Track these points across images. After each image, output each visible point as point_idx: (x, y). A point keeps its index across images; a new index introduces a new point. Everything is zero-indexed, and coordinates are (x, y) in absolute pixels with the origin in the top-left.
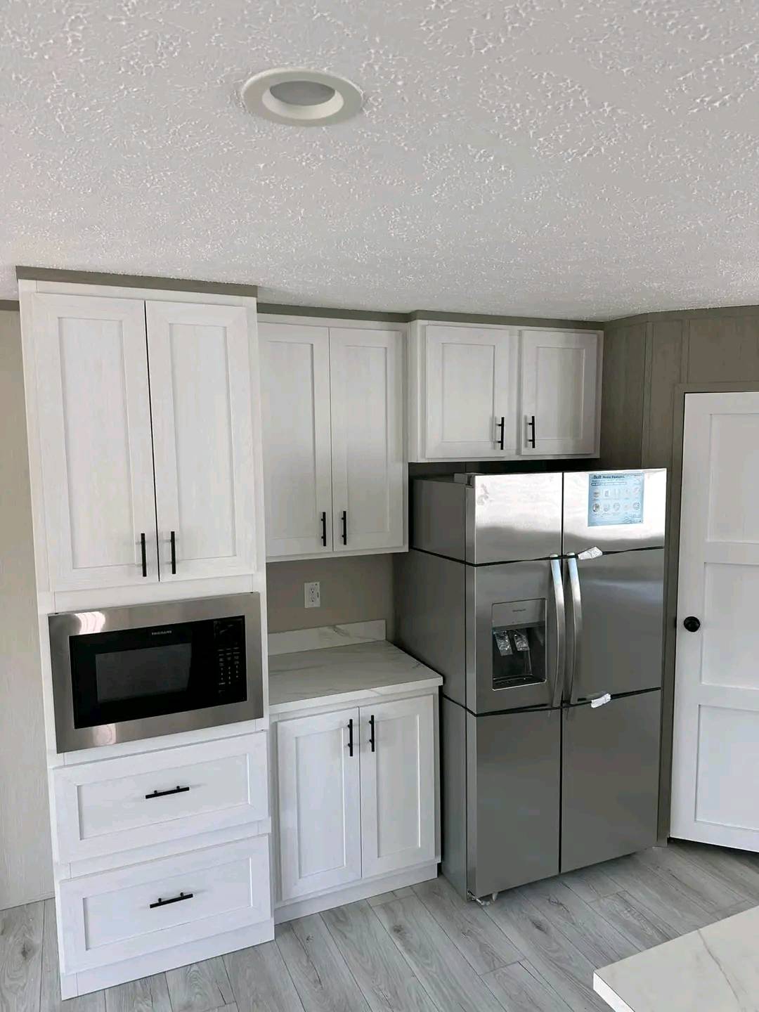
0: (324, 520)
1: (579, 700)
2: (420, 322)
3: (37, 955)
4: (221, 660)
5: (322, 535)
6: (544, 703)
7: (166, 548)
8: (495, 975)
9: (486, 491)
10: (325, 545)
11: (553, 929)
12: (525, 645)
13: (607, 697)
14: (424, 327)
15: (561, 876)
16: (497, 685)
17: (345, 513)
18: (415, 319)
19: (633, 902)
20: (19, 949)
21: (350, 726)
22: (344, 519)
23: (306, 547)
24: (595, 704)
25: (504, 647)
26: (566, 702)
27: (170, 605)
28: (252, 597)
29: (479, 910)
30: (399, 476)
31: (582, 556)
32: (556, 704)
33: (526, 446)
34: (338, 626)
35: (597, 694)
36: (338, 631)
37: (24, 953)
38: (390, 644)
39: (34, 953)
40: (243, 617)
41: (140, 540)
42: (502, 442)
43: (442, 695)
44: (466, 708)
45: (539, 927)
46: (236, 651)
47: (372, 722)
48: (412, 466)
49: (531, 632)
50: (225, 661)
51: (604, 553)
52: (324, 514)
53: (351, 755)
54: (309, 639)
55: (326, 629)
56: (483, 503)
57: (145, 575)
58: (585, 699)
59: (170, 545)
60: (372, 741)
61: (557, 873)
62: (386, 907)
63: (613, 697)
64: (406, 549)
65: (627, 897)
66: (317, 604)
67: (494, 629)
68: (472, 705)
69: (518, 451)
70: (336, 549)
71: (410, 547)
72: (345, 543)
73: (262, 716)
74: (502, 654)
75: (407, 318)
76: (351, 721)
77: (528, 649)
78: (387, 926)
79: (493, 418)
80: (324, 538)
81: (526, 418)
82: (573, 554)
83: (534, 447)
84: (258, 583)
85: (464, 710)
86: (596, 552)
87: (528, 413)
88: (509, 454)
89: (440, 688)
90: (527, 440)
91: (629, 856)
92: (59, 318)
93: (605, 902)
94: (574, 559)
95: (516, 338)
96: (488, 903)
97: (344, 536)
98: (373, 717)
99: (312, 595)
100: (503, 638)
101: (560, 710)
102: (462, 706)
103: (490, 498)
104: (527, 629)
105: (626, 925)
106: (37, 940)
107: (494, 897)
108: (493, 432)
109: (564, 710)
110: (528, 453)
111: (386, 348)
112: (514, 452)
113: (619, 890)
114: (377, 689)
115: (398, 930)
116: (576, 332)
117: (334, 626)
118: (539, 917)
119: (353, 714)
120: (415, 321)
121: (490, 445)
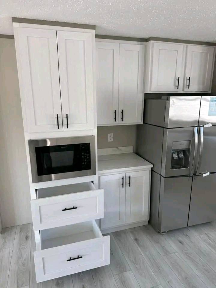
0: (115, 113)
1: (199, 174)
2: (152, 42)
3: (30, 239)
4: (83, 156)
5: (115, 118)
6: (187, 174)
7: (65, 120)
8: (167, 256)
9: (174, 102)
10: (116, 121)
11: (185, 244)
12: (182, 156)
13: (208, 173)
14: (153, 43)
15: (188, 227)
16: (172, 168)
17: (122, 110)
18: (150, 40)
19: (211, 236)
20: (25, 237)
21: (123, 179)
22: (122, 112)
23: (109, 121)
24: (204, 175)
25: (175, 156)
26: (195, 175)
27: (67, 138)
28: (93, 137)
29: (162, 236)
30: (141, 98)
31: (205, 126)
32: (192, 175)
33: (186, 88)
34: (119, 148)
35: (205, 172)
36: (118, 149)
37: (26, 238)
38: (134, 154)
39: (29, 238)
40: (90, 143)
41: (57, 117)
42: (178, 86)
43: (152, 170)
44: (161, 175)
45: (180, 242)
46: (88, 154)
47: (130, 178)
48: (146, 94)
49: (184, 152)
50: (84, 157)
51: (213, 125)
52: (116, 111)
53: (123, 187)
54: (110, 151)
55: (114, 148)
56: (172, 106)
57: (58, 128)
58: (200, 174)
59: (66, 119)
60: (130, 183)
61: (186, 226)
62: (132, 232)
63: (210, 173)
64: (142, 123)
65: (209, 235)
66: (112, 140)
67: (173, 150)
68: (163, 174)
69: (183, 90)
70: (119, 123)
71: (144, 123)
72: (122, 120)
73: (95, 174)
74: (174, 158)
75: (146, 40)
76: (123, 177)
77: (183, 157)
78: (133, 239)
79: (175, 77)
80: (115, 119)
81: (187, 78)
82: (202, 125)
83: (189, 88)
84: (95, 133)
85: (160, 175)
86: (210, 125)
87: (187, 76)
88: (180, 91)
89: (152, 168)
90: (186, 86)
91: (209, 222)
92: (28, 37)
93: (202, 236)
94: (202, 127)
95: (185, 48)
96: (164, 234)
97: (122, 118)
98: (130, 176)
99: (110, 137)
100: (175, 153)
101: (192, 177)
102: (159, 174)
103: (175, 104)
104: (183, 150)
105: (209, 244)
106: (30, 234)
107: (166, 232)
108: (175, 83)
109: (193, 177)
110: (187, 90)
111: (139, 51)
112: (182, 90)
113: (206, 233)
114: (132, 168)
115: (136, 240)
116: (207, 47)
117: (117, 148)
118: (180, 239)
119: (124, 175)
120: (150, 42)
121: (174, 87)
